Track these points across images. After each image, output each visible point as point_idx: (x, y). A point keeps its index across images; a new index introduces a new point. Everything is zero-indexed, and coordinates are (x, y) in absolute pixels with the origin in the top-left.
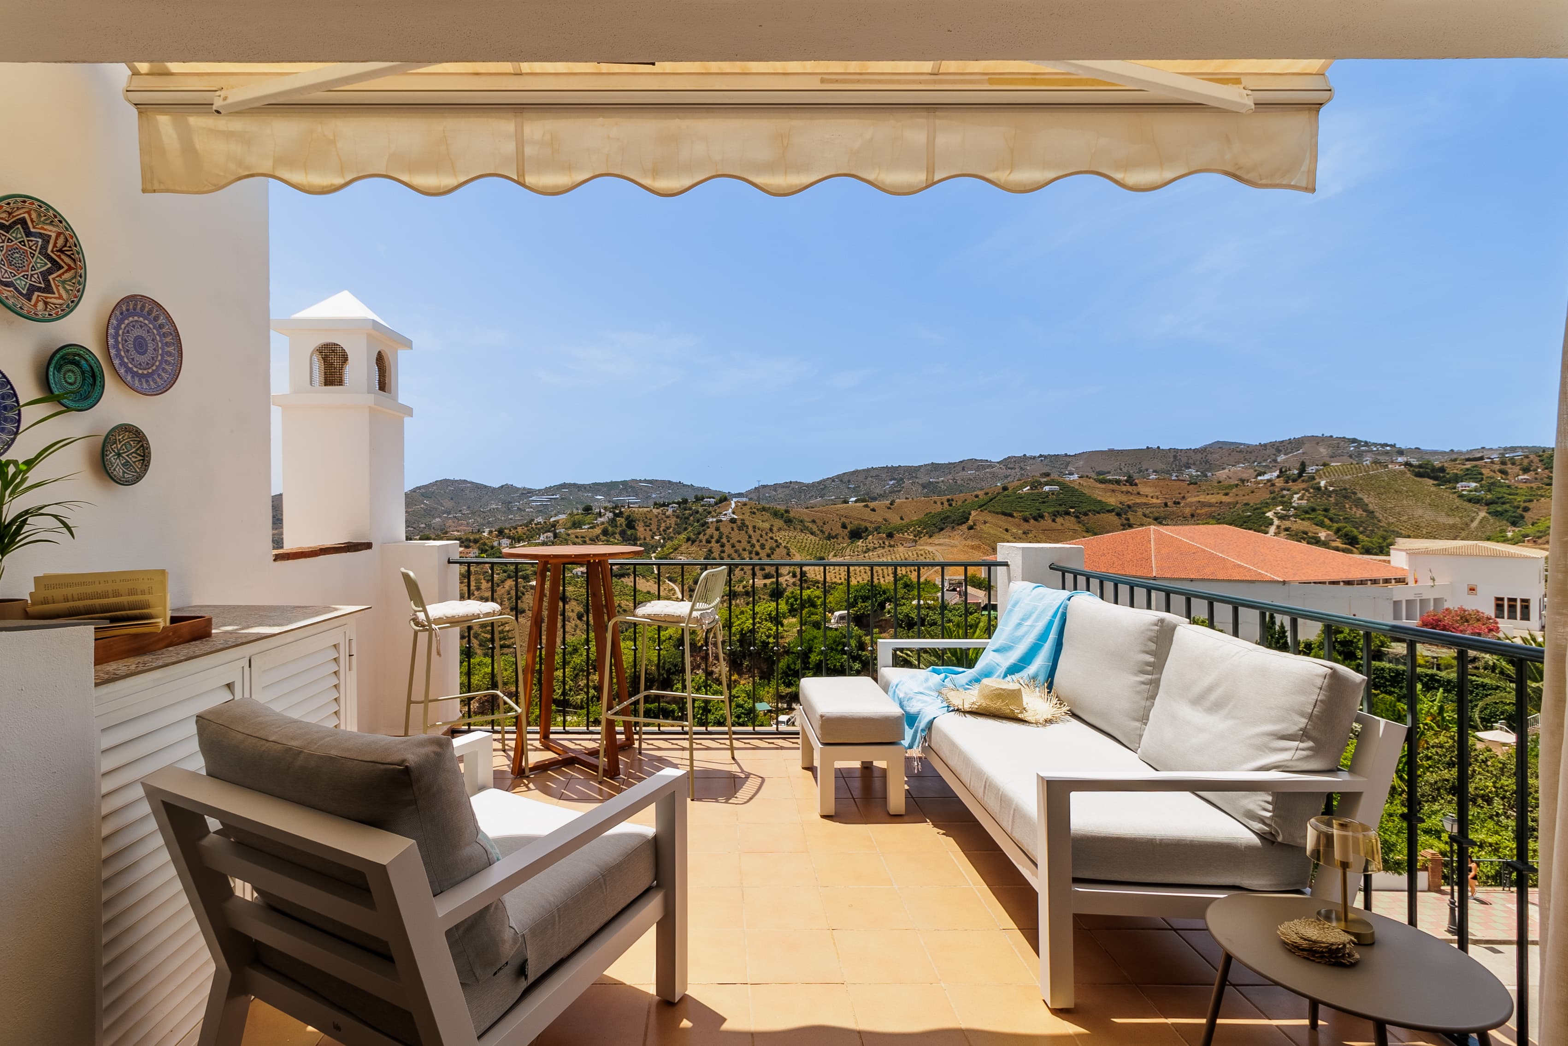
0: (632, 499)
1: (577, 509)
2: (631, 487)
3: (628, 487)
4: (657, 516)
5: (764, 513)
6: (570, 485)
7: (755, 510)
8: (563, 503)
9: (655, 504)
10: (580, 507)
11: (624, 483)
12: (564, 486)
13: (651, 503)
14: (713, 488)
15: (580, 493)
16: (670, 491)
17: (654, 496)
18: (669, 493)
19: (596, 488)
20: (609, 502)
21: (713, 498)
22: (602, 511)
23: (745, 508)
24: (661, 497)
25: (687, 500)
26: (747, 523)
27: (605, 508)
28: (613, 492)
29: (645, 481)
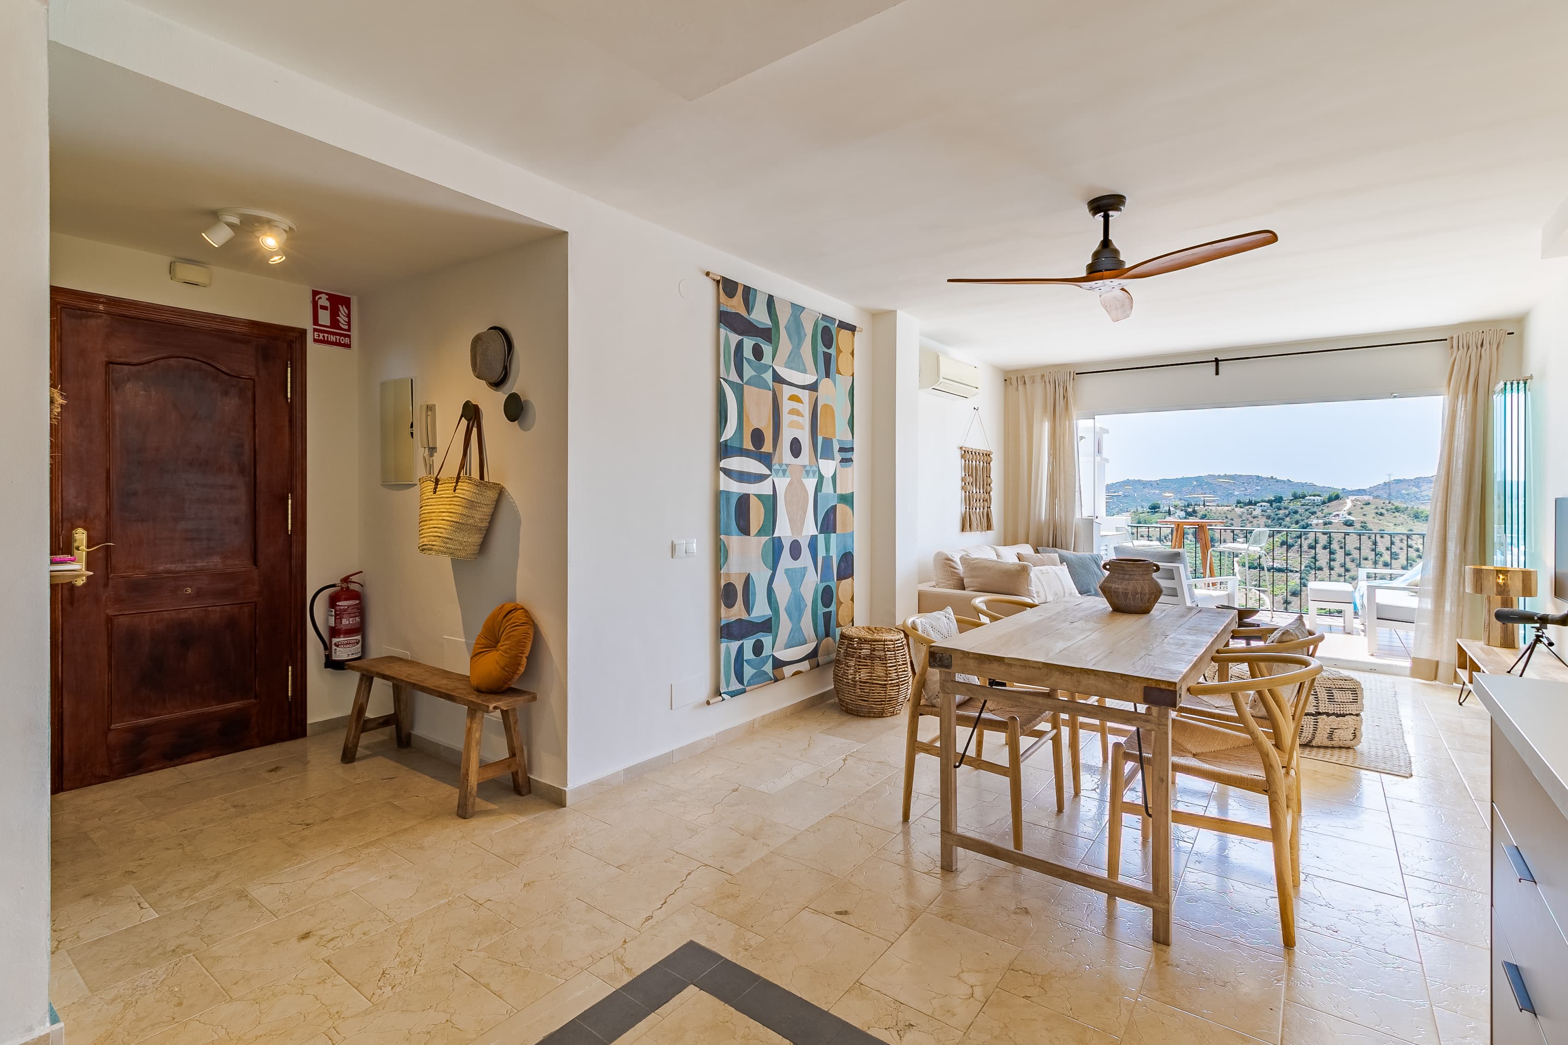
0: (1209, 497)
1: (1142, 507)
2: (1207, 483)
3: (1201, 482)
4: (1240, 517)
5: (1397, 514)
6: (1134, 482)
7: (1383, 511)
8: (1126, 501)
9: (1239, 502)
10: (1147, 505)
11: (1199, 479)
12: (1127, 483)
13: (1233, 501)
14: (1319, 484)
15: (1146, 490)
16: (1258, 488)
17: (1236, 493)
18: (1258, 490)
19: (1164, 484)
20: (1180, 499)
21: (1319, 496)
22: (1172, 509)
23: (1366, 508)
24: (1246, 495)
25: (1281, 498)
26: (1370, 526)
27: (1175, 507)
28: (1184, 489)
29: (1225, 476)
